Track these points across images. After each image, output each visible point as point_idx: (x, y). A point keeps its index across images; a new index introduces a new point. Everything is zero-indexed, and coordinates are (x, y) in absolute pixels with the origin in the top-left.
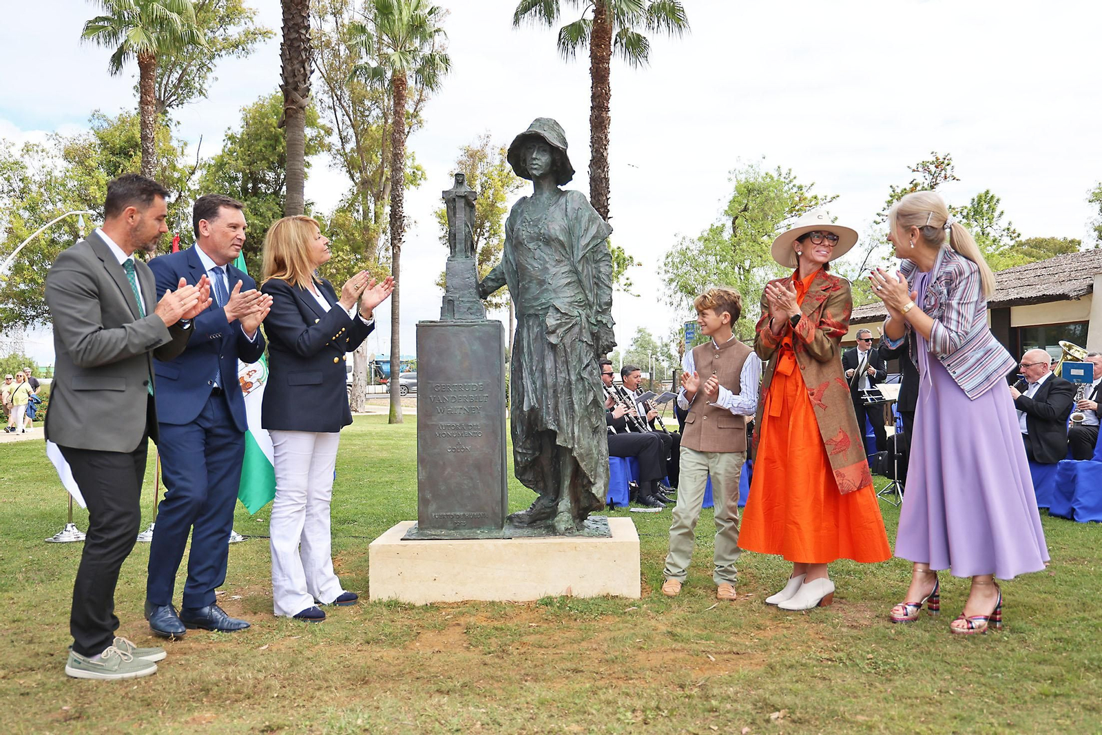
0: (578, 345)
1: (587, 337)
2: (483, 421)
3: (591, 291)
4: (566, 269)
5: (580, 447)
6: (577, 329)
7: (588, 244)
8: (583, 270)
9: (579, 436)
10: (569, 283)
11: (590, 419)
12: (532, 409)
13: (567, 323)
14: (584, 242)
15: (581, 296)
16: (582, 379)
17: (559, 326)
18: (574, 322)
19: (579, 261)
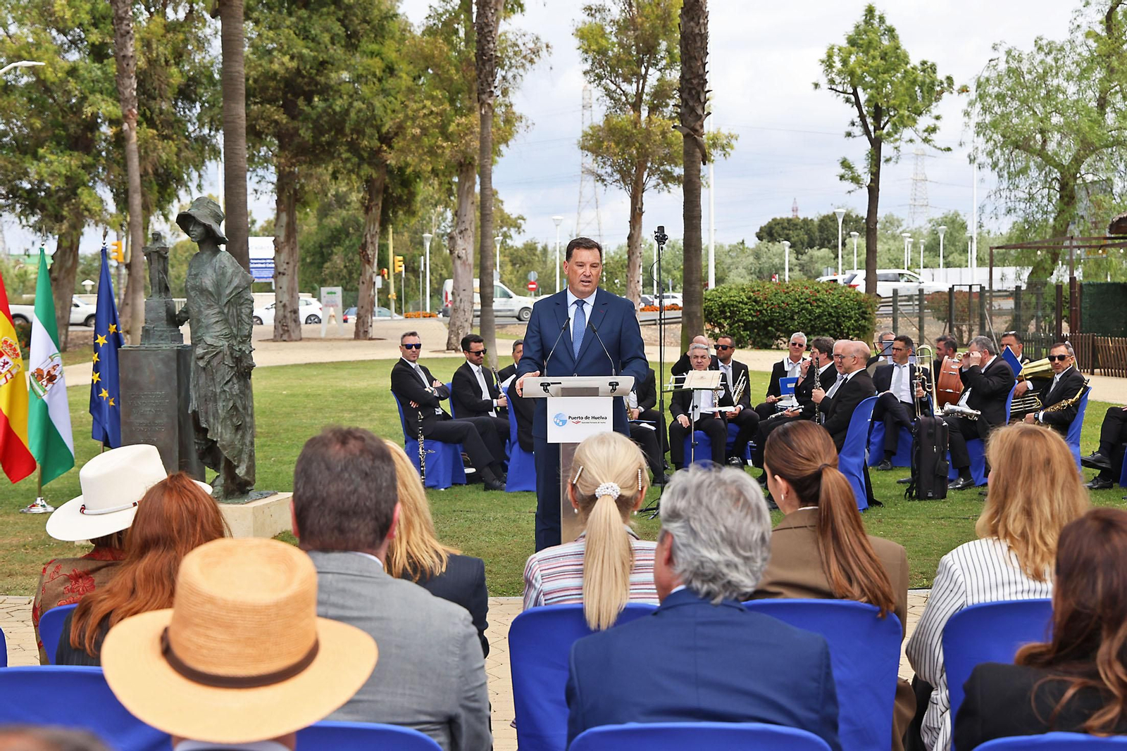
0: (222, 367)
1: (228, 361)
2: (165, 420)
3: (235, 327)
4: (217, 310)
5: (222, 440)
6: (221, 354)
7: (231, 293)
8: (228, 312)
9: (221, 432)
10: (218, 321)
11: (231, 420)
12: (194, 412)
13: (213, 352)
14: (228, 291)
15: (227, 331)
16: (224, 391)
17: (206, 353)
18: (218, 350)
19: (225, 305)
